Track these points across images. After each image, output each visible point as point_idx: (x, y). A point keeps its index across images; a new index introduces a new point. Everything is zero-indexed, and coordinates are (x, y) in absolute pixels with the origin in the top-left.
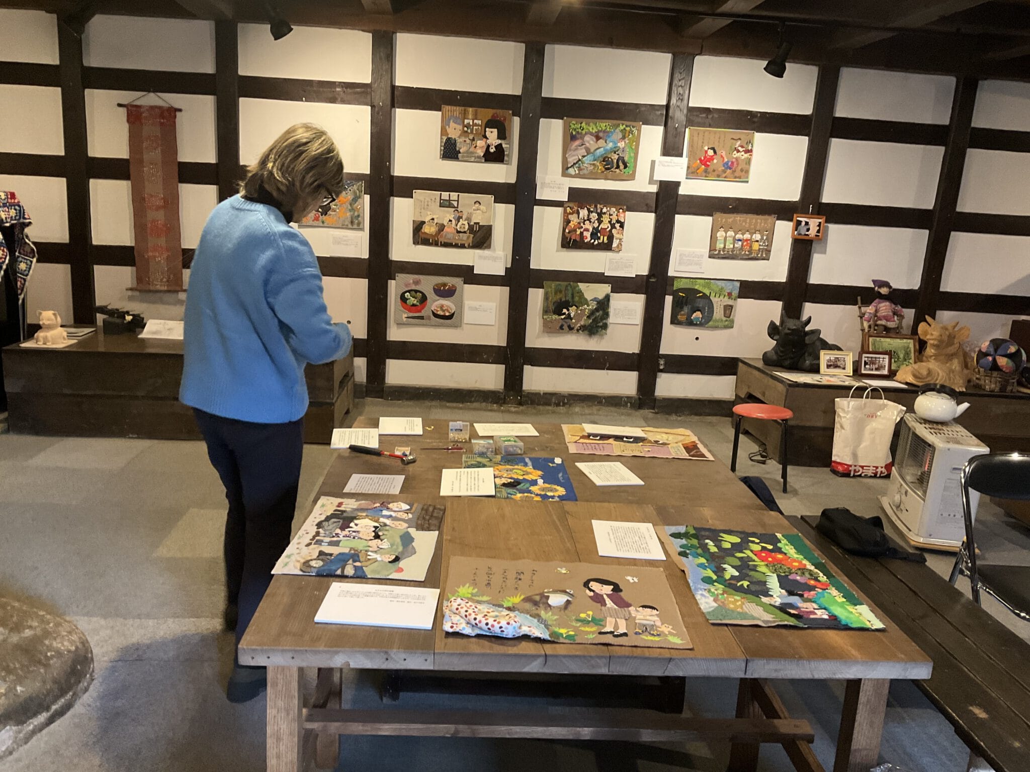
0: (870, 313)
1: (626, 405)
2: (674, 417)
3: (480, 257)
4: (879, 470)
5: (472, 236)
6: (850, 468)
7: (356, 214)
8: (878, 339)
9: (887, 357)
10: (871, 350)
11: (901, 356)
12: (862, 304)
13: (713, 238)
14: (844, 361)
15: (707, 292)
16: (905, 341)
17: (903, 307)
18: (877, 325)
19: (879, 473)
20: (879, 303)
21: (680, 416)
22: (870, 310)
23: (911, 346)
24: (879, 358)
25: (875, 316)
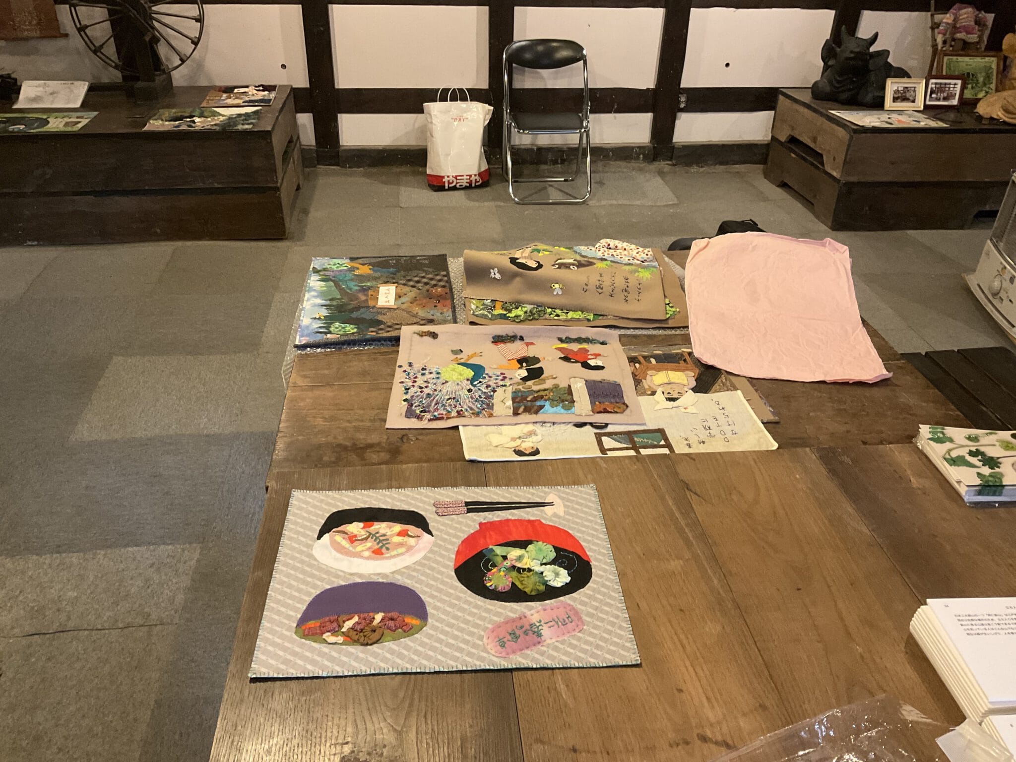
0: (947, 24)
1: (638, 158)
2: (694, 169)
8: (954, 58)
9: (959, 82)
10: (944, 73)
11: (981, 80)
12: (935, 10)
14: (915, 91)
16: (987, 59)
17: (986, 12)
18: (954, 40)
20: (960, 9)
21: (702, 167)
22: (947, 18)
23: (994, 66)
24: (950, 84)
25: (954, 27)
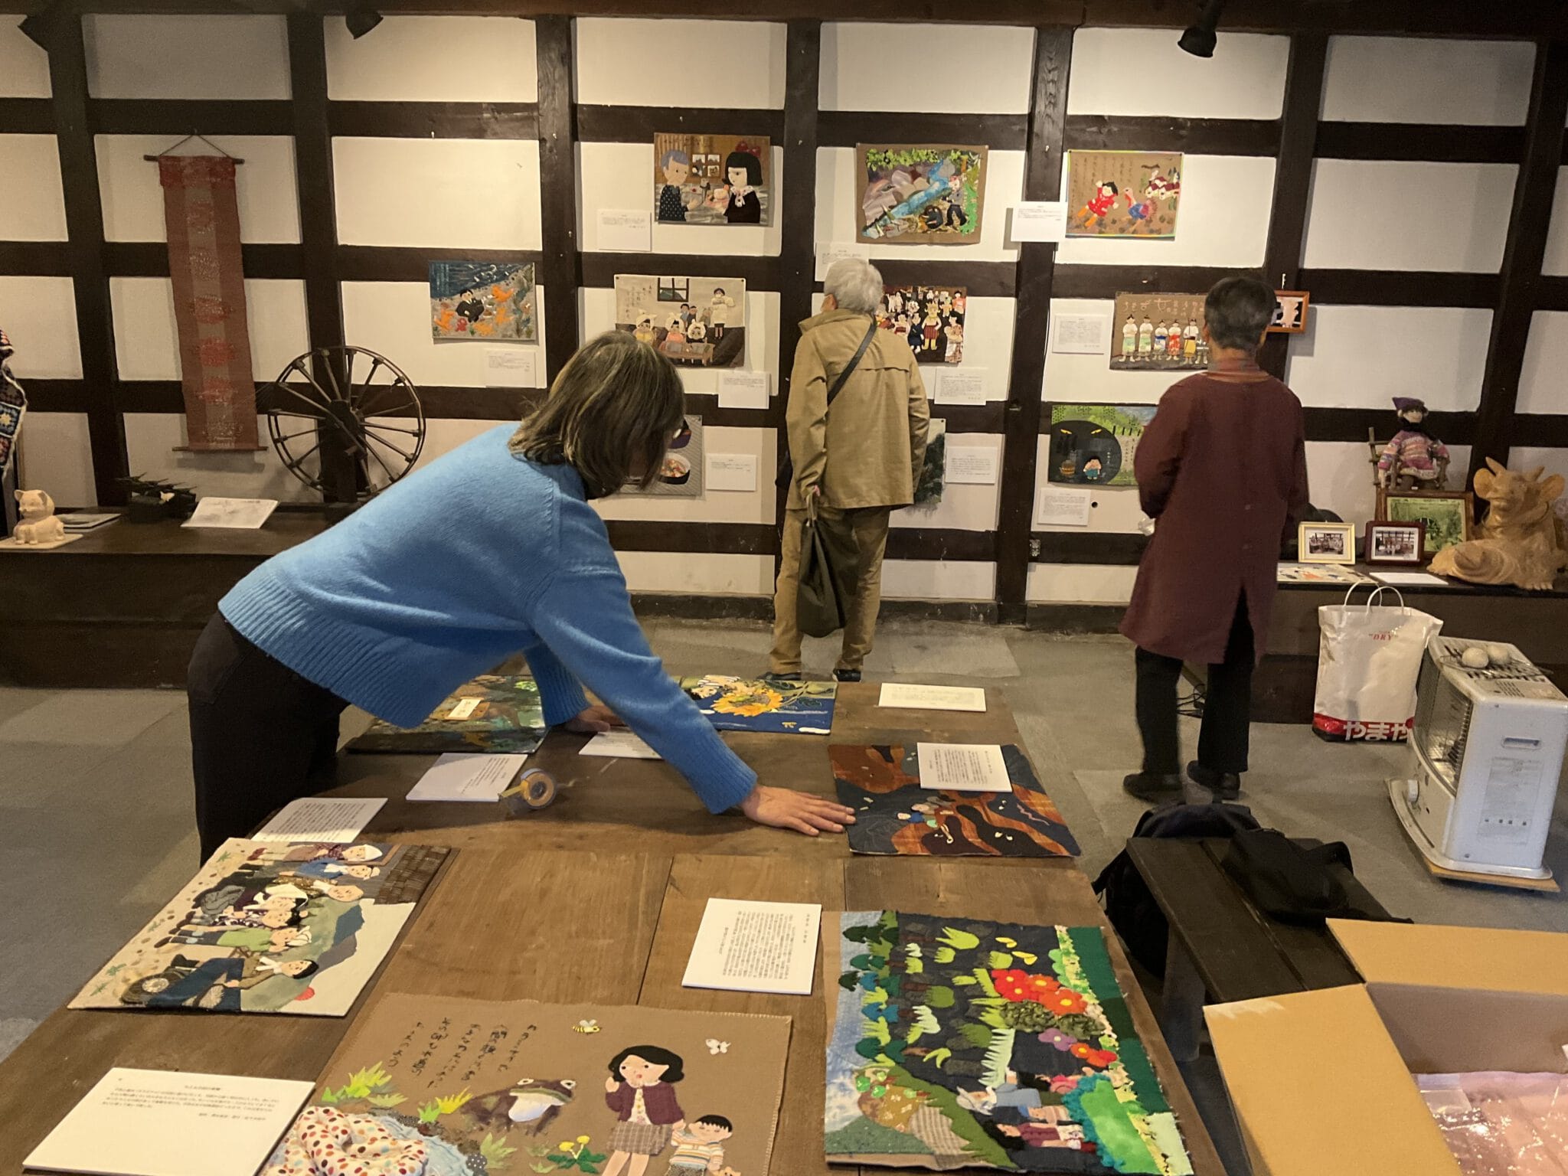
0: (1389, 456)
1: (976, 618)
2: (1058, 637)
3: (728, 381)
4: (1396, 729)
5: (712, 346)
6: (1345, 727)
7: (524, 317)
8: (1402, 499)
9: (1416, 530)
10: (1389, 519)
11: (1444, 528)
12: (1376, 439)
13: (1117, 336)
14: (1341, 539)
15: (1109, 426)
16: (1450, 501)
17: (1445, 443)
18: (1400, 476)
19: (1396, 734)
20: (1405, 438)
21: (1068, 634)
22: (1388, 449)
23: (1461, 510)
24: (1403, 533)
25: (1398, 460)
